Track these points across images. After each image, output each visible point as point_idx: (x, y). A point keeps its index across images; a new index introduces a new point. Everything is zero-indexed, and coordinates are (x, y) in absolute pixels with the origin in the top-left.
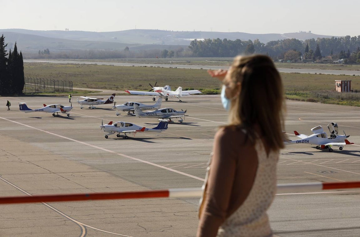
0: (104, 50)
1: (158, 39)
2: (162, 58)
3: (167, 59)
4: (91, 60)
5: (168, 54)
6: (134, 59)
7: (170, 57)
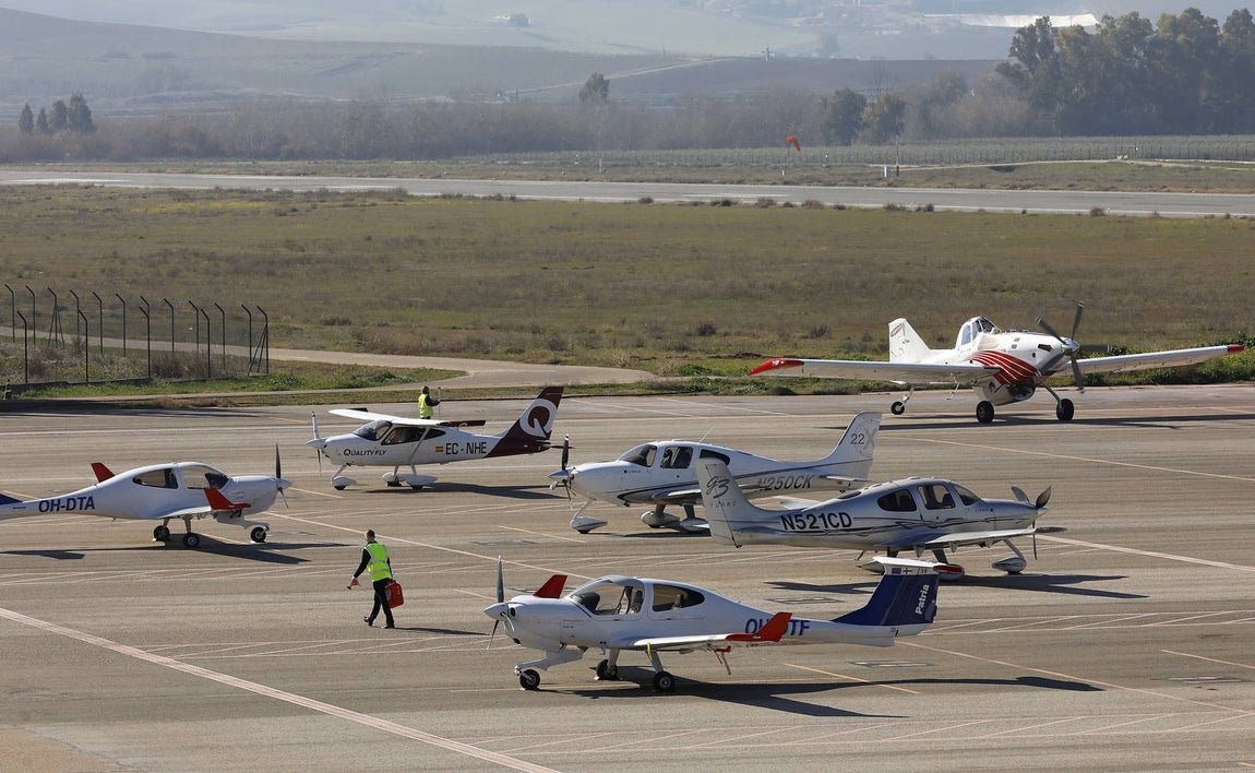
0: (440, 98)
1: (795, 22)
2: (828, 143)
3: (859, 149)
4: (364, 164)
5: (864, 116)
6: (640, 153)
7: (879, 139)
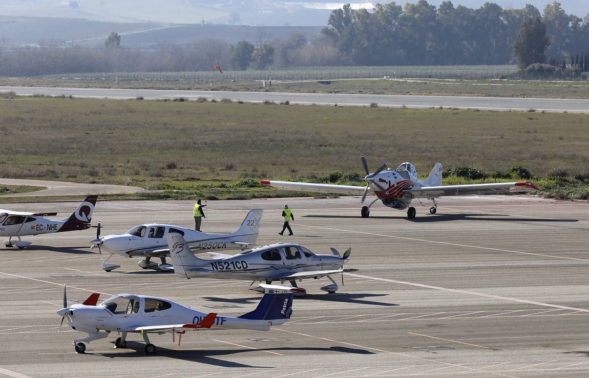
0: (32, 45)
1: (218, 6)
2: (234, 69)
3: (249, 72)
5: (253, 55)
6: (136, 74)
7: (261, 67)
